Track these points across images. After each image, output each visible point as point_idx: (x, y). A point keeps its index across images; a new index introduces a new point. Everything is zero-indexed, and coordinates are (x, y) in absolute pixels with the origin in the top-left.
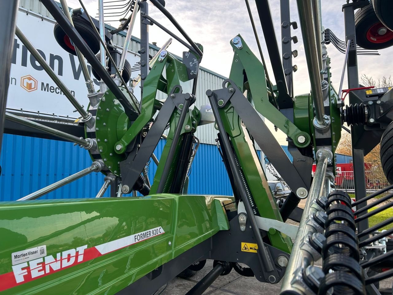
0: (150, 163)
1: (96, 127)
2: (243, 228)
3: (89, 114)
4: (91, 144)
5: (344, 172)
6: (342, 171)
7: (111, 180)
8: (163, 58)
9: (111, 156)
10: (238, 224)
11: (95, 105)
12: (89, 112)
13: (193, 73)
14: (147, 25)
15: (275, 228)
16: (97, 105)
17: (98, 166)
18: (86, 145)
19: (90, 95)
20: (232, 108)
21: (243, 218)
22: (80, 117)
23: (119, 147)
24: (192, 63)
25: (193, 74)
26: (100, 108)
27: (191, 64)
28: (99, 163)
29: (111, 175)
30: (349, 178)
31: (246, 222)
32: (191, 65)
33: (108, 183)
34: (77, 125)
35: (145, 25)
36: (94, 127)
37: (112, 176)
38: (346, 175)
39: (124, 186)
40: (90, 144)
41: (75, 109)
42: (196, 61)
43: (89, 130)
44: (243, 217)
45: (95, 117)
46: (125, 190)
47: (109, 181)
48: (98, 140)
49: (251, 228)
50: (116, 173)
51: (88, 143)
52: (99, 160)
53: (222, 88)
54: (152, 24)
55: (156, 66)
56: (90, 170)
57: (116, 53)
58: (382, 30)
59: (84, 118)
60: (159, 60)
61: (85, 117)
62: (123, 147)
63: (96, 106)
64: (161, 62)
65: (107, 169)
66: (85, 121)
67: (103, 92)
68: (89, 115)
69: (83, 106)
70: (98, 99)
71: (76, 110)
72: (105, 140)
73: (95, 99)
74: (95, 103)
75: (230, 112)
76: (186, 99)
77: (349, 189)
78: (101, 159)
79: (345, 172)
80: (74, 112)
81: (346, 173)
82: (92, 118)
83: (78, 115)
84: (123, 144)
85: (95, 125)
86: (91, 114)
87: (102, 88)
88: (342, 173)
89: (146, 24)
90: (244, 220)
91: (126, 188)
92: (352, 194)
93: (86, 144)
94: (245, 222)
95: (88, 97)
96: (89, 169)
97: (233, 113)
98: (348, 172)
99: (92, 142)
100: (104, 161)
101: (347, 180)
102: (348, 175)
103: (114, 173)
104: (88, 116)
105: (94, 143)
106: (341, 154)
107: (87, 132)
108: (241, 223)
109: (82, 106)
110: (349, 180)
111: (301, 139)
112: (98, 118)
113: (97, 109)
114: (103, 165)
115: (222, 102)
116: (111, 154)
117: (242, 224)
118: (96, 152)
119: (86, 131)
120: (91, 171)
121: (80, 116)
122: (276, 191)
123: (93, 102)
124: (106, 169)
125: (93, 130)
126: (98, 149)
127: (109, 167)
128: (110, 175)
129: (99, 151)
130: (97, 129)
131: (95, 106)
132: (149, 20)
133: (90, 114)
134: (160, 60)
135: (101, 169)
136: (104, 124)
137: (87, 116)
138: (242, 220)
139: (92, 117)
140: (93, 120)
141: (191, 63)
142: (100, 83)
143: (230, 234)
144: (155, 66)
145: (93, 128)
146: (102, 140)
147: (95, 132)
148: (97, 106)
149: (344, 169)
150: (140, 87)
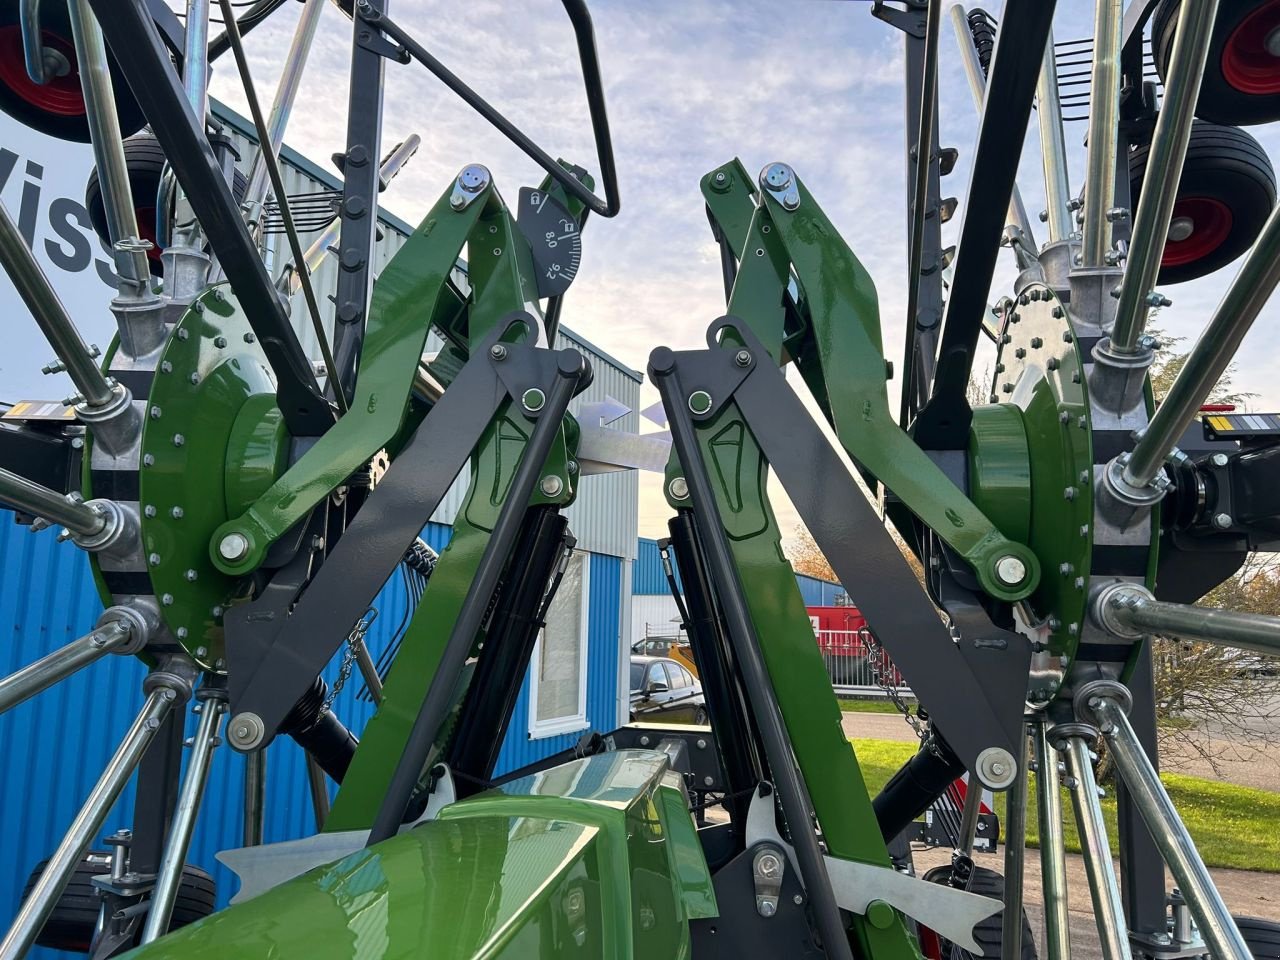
0: (370, 622)
1: (145, 450)
2: (768, 904)
3: (117, 390)
4: (115, 528)
5: (828, 634)
6: (820, 629)
7: (177, 689)
8: (470, 197)
9: (193, 581)
10: (752, 888)
11: (143, 352)
12: (118, 381)
13: (557, 273)
14: (382, 57)
15: (888, 900)
16: (154, 352)
17: (133, 625)
18: (85, 530)
19: (128, 305)
20: (736, 428)
21: (769, 863)
22: (72, 397)
23: (233, 546)
24: (557, 236)
25: (557, 275)
26: (168, 366)
27: (552, 239)
28: (137, 613)
29: (179, 664)
30: (839, 650)
31: (781, 882)
32: (552, 245)
33: (163, 700)
34: (15, 428)
35: (376, 56)
36: (133, 450)
37: (183, 671)
38: (833, 640)
39: (241, 717)
40: (111, 528)
41: (52, 358)
42: (572, 229)
43: (102, 461)
44: (773, 861)
45: (141, 405)
46: (247, 735)
47: (172, 694)
48: (149, 509)
49: (798, 902)
50: (202, 659)
51: (100, 523)
52: (138, 600)
53: (704, 346)
54: (405, 60)
55: (435, 224)
56: (97, 646)
57: (221, 148)
58: (1181, 224)
59: (91, 406)
60: (455, 200)
61: (95, 401)
62: (253, 545)
63: (150, 355)
64: (461, 210)
65: (170, 641)
66: (98, 420)
67: (179, 297)
68: (120, 395)
69: (96, 350)
70: (161, 327)
71: (61, 363)
72: (176, 510)
73: (148, 327)
74: (146, 341)
75: (729, 443)
76: (560, 372)
77: (840, 683)
78: (152, 594)
79: (830, 631)
80: (47, 371)
81: (833, 634)
82: (130, 411)
83: (65, 386)
84: (258, 532)
85: (139, 440)
86: (129, 392)
87: (179, 280)
88: (823, 634)
89: (379, 55)
90: (773, 873)
91: (249, 726)
92: (847, 701)
93: (88, 525)
94: (778, 879)
95: (114, 312)
96: (92, 642)
97: (740, 444)
98: (839, 634)
99: (119, 516)
100: (161, 604)
101: (834, 656)
102: (839, 641)
103: (196, 656)
104: (115, 397)
105: (129, 520)
106: (809, 574)
107: (93, 468)
108: (761, 883)
109: (91, 351)
110: (839, 657)
111: (1011, 570)
112: (155, 411)
113: (153, 368)
114: (155, 624)
115: (706, 401)
116: (191, 574)
117: (767, 887)
118: (134, 563)
119: (90, 463)
120: (102, 651)
121: (74, 392)
122: (649, 689)
123: (136, 338)
124: (165, 639)
125: (128, 460)
126: (141, 548)
127: (181, 632)
128: (175, 664)
129: (147, 559)
130: (148, 458)
131: (144, 357)
132: (390, 39)
133: (121, 388)
134: (457, 203)
135: (145, 641)
136: (178, 438)
137: (105, 399)
138: (765, 871)
139: (131, 405)
140: (133, 420)
141: (551, 235)
142: (171, 261)
143: (714, 929)
144: (433, 220)
145: (128, 454)
146: (163, 510)
147: (138, 472)
148: (154, 357)
149: (828, 623)
150: (330, 297)
